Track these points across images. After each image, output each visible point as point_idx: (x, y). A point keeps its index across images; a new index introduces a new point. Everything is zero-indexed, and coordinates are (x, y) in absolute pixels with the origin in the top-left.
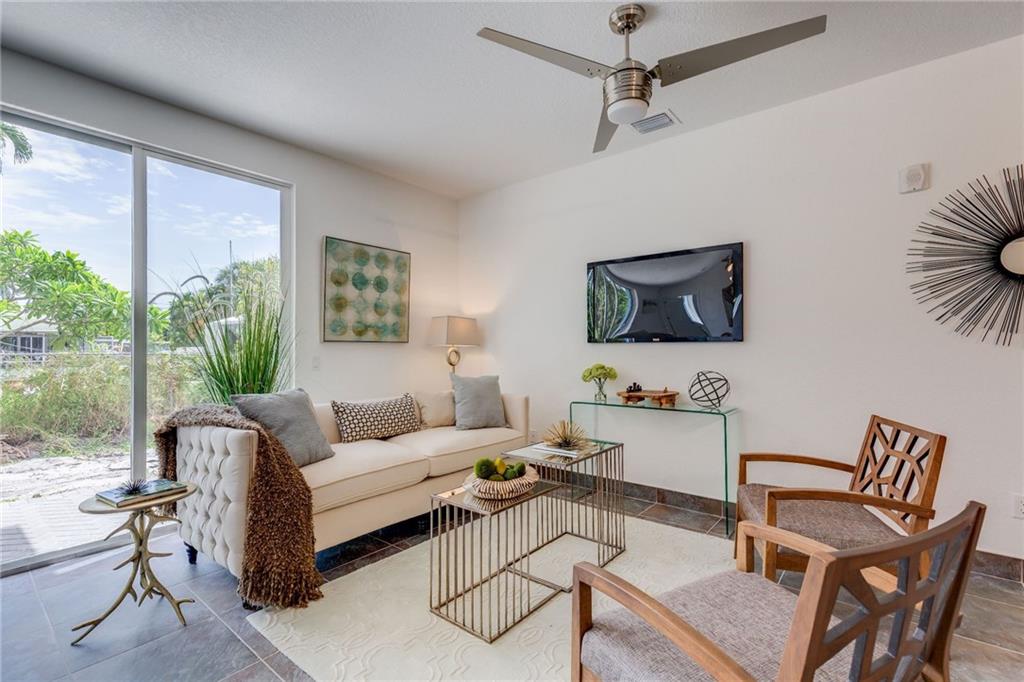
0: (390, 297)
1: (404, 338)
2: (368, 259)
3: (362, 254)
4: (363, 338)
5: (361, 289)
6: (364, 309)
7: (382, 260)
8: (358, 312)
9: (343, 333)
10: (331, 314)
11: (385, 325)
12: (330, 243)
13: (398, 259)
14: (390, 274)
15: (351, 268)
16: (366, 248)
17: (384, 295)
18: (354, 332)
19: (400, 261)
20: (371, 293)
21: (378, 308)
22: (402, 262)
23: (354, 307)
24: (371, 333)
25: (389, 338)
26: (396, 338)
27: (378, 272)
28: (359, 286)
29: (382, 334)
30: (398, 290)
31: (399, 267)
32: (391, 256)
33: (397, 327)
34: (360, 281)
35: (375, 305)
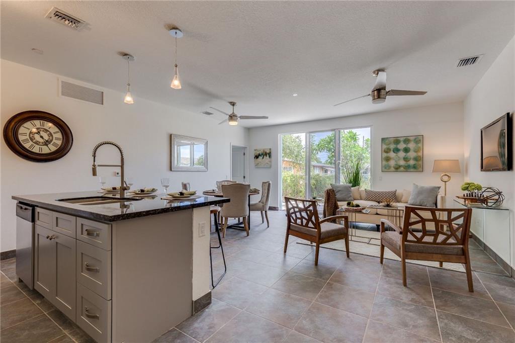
0: (412, 154)
1: (420, 169)
2: (400, 142)
3: (397, 141)
4: (398, 170)
6: (399, 160)
7: (407, 141)
8: (396, 161)
9: (389, 169)
10: (384, 163)
11: (409, 165)
12: (383, 139)
13: (415, 139)
14: (411, 146)
15: (392, 146)
16: (399, 138)
17: (408, 154)
18: (394, 168)
19: (417, 139)
20: (402, 154)
21: (406, 159)
22: (419, 140)
23: (394, 159)
24: (402, 169)
25: (412, 170)
26: (415, 170)
27: (405, 146)
28: (396, 152)
29: (407, 168)
30: (416, 151)
31: (417, 142)
32: (412, 138)
33: (416, 165)
34: (397, 150)
35: (404, 158)
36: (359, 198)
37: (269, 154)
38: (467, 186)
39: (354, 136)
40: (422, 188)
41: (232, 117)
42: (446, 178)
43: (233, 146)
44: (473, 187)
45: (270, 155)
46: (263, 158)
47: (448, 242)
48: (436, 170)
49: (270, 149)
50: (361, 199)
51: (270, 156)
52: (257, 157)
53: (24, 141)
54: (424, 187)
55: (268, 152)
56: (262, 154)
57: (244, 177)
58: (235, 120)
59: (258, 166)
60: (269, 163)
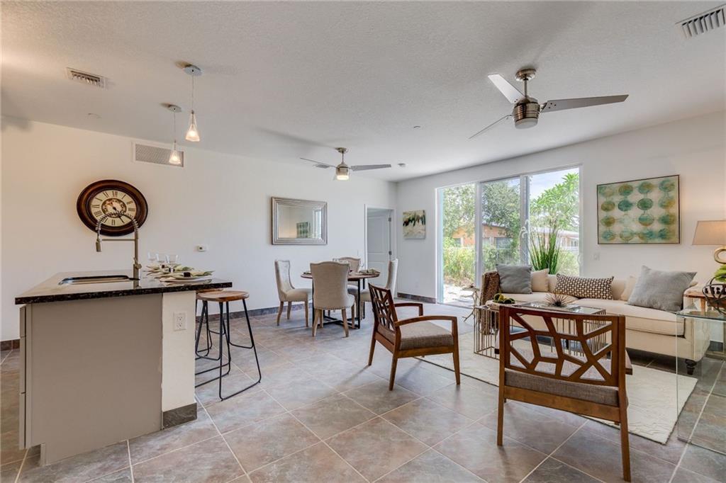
0: (656, 212)
1: (675, 239)
2: (632, 191)
3: (626, 189)
4: (629, 242)
5: (626, 211)
6: (629, 223)
7: (645, 186)
8: (625, 225)
9: (612, 239)
10: (603, 228)
11: (651, 232)
12: (600, 187)
13: (662, 184)
14: (655, 195)
15: (617, 199)
16: (629, 184)
17: (649, 211)
18: (622, 237)
19: (666, 184)
20: (635, 212)
21: (644, 221)
22: (671, 184)
23: (620, 222)
24: (636, 239)
25: (657, 240)
26: (664, 241)
27: (641, 197)
28: (624, 208)
29: (647, 238)
30: (665, 206)
31: (666, 188)
32: (654, 182)
33: (665, 233)
34: (625, 206)
35: (640, 219)
36: (546, 290)
37: (421, 218)
40: (656, 273)
41: (341, 169)
43: (368, 209)
45: (423, 220)
46: (414, 225)
47: (582, 377)
48: (699, 241)
49: (424, 211)
50: (550, 291)
51: (424, 222)
52: (406, 223)
53: (96, 213)
54: (660, 273)
55: (421, 215)
56: (413, 219)
57: (390, 253)
58: (345, 173)
59: (408, 236)
60: (421, 231)
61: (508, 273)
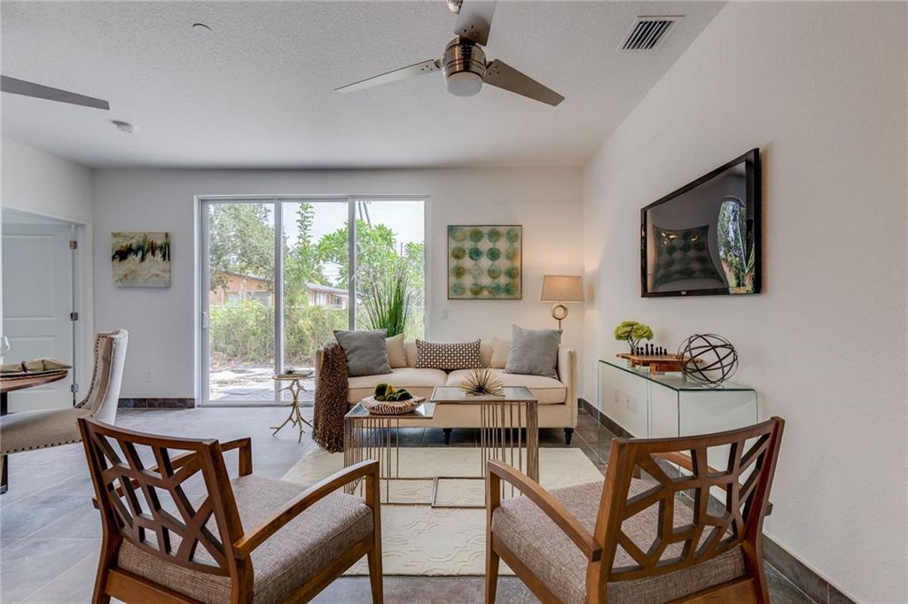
0: (503, 264)
1: (517, 294)
2: (482, 236)
3: (476, 234)
4: (479, 296)
5: (476, 260)
6: (479, 274)
7: (494, 235)
8: (474, 277)
9: (462, 294)
10: (453, 280)
11: (498, 286)
12: (451, 229)
13: (508, 233)
14: (502, 245)
15: (468, 245)
16: (480, 229)
17: (497, 262)
18: (471, 291)
19: (512, 233)
20: (485, 262)
21: (493, 273)
22: (514, 234)
23: (471, 273)
24: (485, 293)
25: (503, 296)
26: (508, 297)
27: (490, 245)
28: (475, 257)
29: (496, 293)
30: (510, 257)
31: (511, 238)
32: (502, 230)
33: (510, 287)
34: (475, 254)
35: (489, 271)
36: (405, 365)
37: (161, 248)
38: (629, 329)
39: (388, 235)
42: (560, 313)
44: (640, 332)
45: (165, 251)
46: (143, 259)
48: (546, 297)
49: (167, 235)
50: (408, 366)
51: (166, 256)
52: (122, 255)
54: (533, 332)
55: (159, 242)
56: (140, 248)
57: (74, 316)
59: (126, 282)
60: (162, 274)
61: (356, 344)
